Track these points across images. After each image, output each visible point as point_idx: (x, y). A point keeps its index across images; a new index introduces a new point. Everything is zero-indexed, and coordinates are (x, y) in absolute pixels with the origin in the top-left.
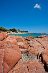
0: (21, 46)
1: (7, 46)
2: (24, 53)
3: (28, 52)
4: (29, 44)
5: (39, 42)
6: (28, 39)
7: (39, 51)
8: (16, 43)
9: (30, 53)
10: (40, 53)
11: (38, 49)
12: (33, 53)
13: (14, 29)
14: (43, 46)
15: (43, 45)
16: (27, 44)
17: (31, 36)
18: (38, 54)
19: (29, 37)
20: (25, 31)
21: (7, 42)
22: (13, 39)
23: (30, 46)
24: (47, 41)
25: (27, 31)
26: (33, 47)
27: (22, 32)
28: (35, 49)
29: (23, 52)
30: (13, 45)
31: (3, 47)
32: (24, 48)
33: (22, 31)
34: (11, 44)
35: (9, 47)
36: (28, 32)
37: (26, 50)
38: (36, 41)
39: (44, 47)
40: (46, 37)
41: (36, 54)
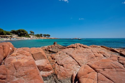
0: (42, 66)
1: (15, 74)
2: (48, 79)
3: (56, 75)
4: (54, 59)
5: (71, 56)
6: (51, 50)
7: (72, 71)
8: (33, 64)
9: (58, 77)
10: (75, 75)
11: (72, 68)
12: (65, 76)
13: (23, 31)
14: (78, 63)
15: (78, 61)
16: (51, 60)
17: (56, 45)
18: (72, 76)
19: (53, 46)
20: (45, 36)
21: (14, 64)
22: (26, 57)
23: (58, 65)
24: (82, 54)
25: (47, 35)
26: (62, 66)
27: (38, 36)
28: (67, 68)
29: (46, 77)
30: (26, 69)
31: (4, 79)
32: (48, 69)
33: (39, 34)
34: (23, 67)
35: (18, 74)
36: (49, 36)
37: (51, 72)
38: (67, 53)
39: (80, 63)
40: (80, 46)
41: (69, 77)
